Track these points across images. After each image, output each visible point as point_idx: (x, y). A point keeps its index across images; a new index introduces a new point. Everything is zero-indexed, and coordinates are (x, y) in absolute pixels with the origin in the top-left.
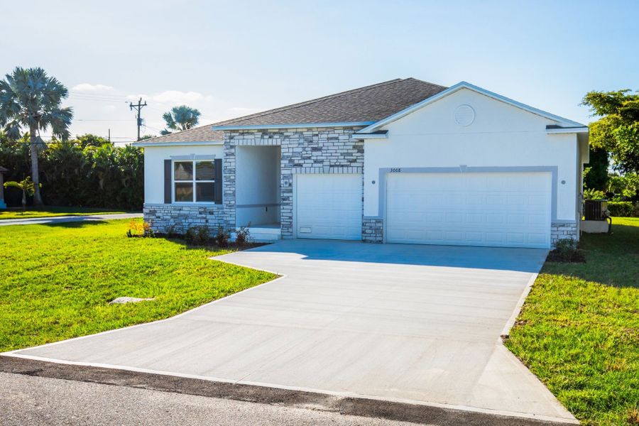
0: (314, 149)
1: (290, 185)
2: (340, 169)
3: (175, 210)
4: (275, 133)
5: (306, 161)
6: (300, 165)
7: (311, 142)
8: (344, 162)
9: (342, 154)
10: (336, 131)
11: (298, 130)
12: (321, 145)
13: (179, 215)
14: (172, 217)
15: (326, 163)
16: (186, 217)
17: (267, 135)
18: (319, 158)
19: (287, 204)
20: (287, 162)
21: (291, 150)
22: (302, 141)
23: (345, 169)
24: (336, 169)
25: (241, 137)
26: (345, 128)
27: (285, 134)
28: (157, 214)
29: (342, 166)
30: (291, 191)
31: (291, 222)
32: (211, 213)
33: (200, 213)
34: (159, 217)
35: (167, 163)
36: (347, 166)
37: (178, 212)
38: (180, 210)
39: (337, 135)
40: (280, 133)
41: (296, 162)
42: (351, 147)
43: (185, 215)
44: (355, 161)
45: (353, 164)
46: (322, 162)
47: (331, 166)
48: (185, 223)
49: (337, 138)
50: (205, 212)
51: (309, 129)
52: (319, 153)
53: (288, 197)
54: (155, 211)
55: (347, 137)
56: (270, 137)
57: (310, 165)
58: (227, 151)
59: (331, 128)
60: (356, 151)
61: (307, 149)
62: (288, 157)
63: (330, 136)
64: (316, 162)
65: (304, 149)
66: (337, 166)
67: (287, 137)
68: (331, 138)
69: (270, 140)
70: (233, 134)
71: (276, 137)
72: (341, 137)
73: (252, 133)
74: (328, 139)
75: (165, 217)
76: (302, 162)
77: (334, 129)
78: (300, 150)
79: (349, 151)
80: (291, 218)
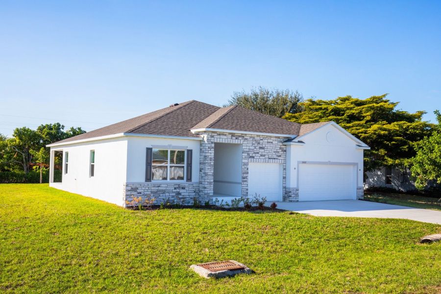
0: (261, 148)
1: (247, 169)
2: (274, 160)
3: (154, 186)
4: (240, 136)
5: (257, 155)
6: (253, 157)
7: (259, 143)
8: (275, 156)
9: (274, 152)
10: (272, 139)
11: (252, 136)
12: (264, 146)
13: (158, 191)
14: (152, 192)
15: (267, 157)
16: (164, 192)
17: (234, 136)
18: (263, 153)
19: (246, 181)
20: (246, 155)
21: (248, 148)
22: (254, 142)
23: (276, 160)
24: (271, 160)
25: (219, 137)
26: (276, 137)
27: (245, 137)
28: (138, 191)
29: (274, 159)
30: (248, 173)
31: (247, 193)
32: (183, 188)
33: (175, 189)
34: (140, 193)
35: (149, 150)
36: (277, 159)
37: (157, 188)
38: (159, 186)
39: (272, 141)
40: (242, 136)
41: (251, 155)
42: (279, 148)
43: (162, 190)
44: (280, 156)
45: (279, 158)
46: (264, 156)
47: (269, 158)
48: (162, 196)
49: (272, 143)
50: (179, 187)
51: (258, 136)
52: (263, 150)
53: (247, 177)
54: (137, 188)
55: (276, 142)
56: (236, 139)
57: (258, 157)
58: (209, 145)
59: (269, 136)
60: (281, 150)
61: (257, 148)
62: (246, 151)
63: (269, 141)
64: (261, 156)
65: (255, 147)
66: (272, 158)
67: (246, 139)
68: (269, 142)
69: (237, 140)
70: (213, 134)
71: (240, 138)
72: (274, 142)
73: (225, 135)
74: (268, 142)
75: (145, 193)
76: (254, 155)
77: (271, 137)
78: (253, 148)
79: (278, 150)
80: (247, 190)
